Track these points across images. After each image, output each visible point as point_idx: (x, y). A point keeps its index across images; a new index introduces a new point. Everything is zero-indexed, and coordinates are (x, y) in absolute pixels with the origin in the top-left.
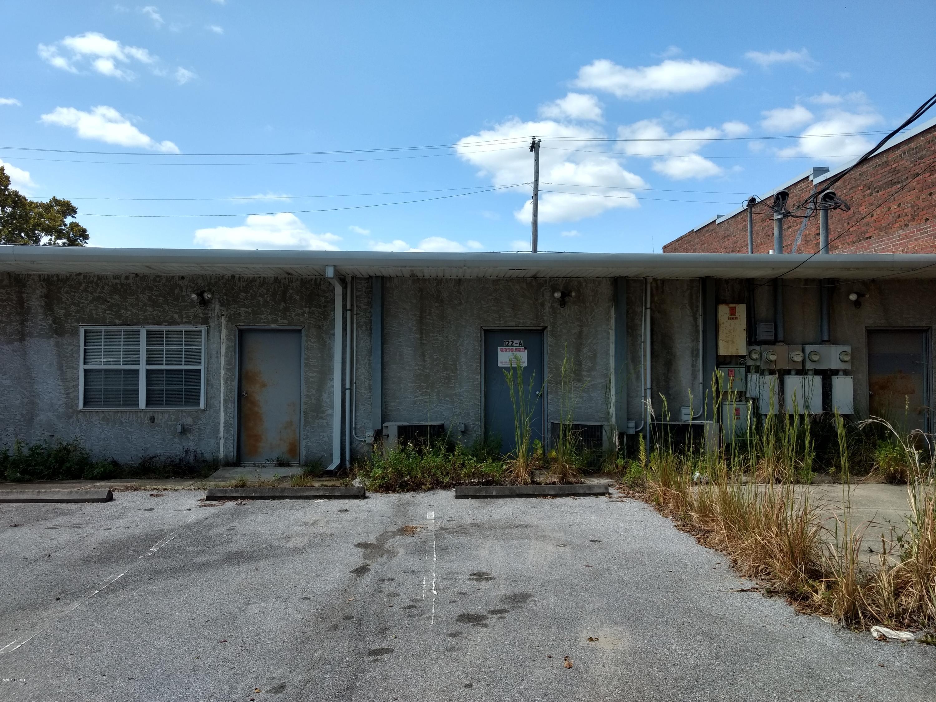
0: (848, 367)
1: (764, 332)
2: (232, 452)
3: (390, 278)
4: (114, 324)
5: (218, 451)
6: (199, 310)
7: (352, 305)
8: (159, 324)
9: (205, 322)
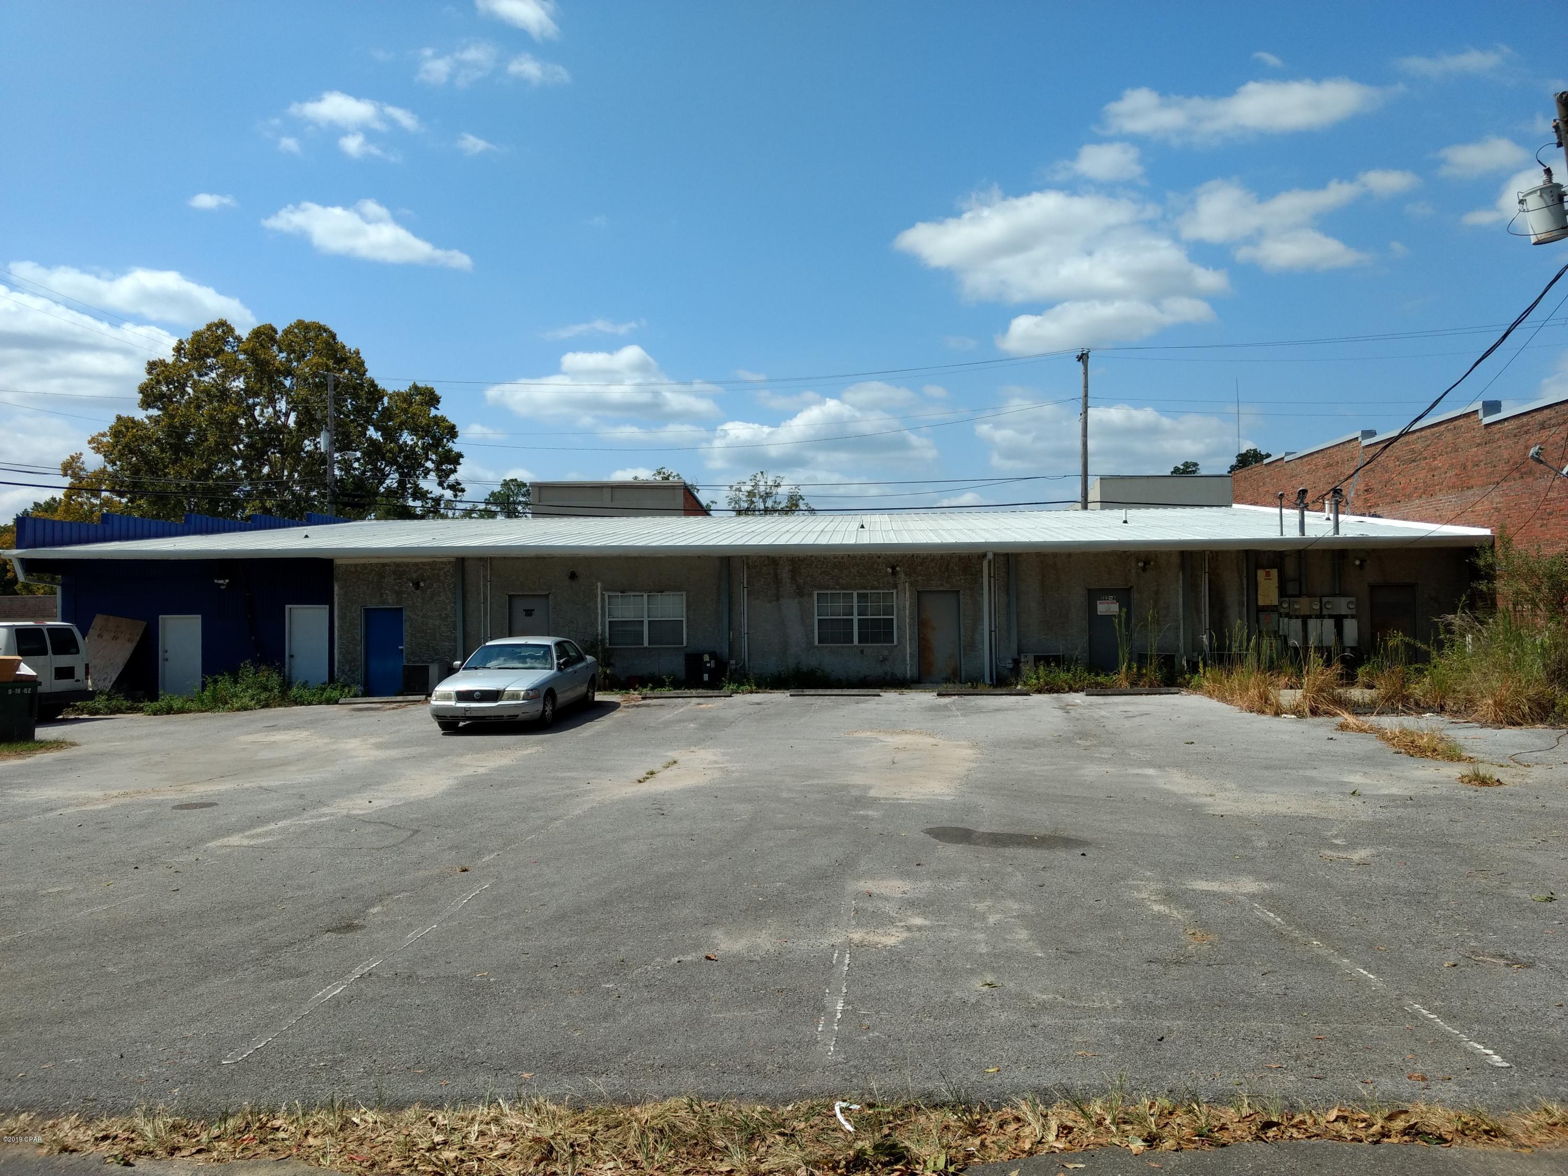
0: (1353, 612)
1: (1291, 588)
2: (916, 674)
3: (1020, 555)
4: (836, 589)
5: (906, 673)
6: (891, 579)
7: (994, 573)
8: (865, 588)
9: (895, 586)
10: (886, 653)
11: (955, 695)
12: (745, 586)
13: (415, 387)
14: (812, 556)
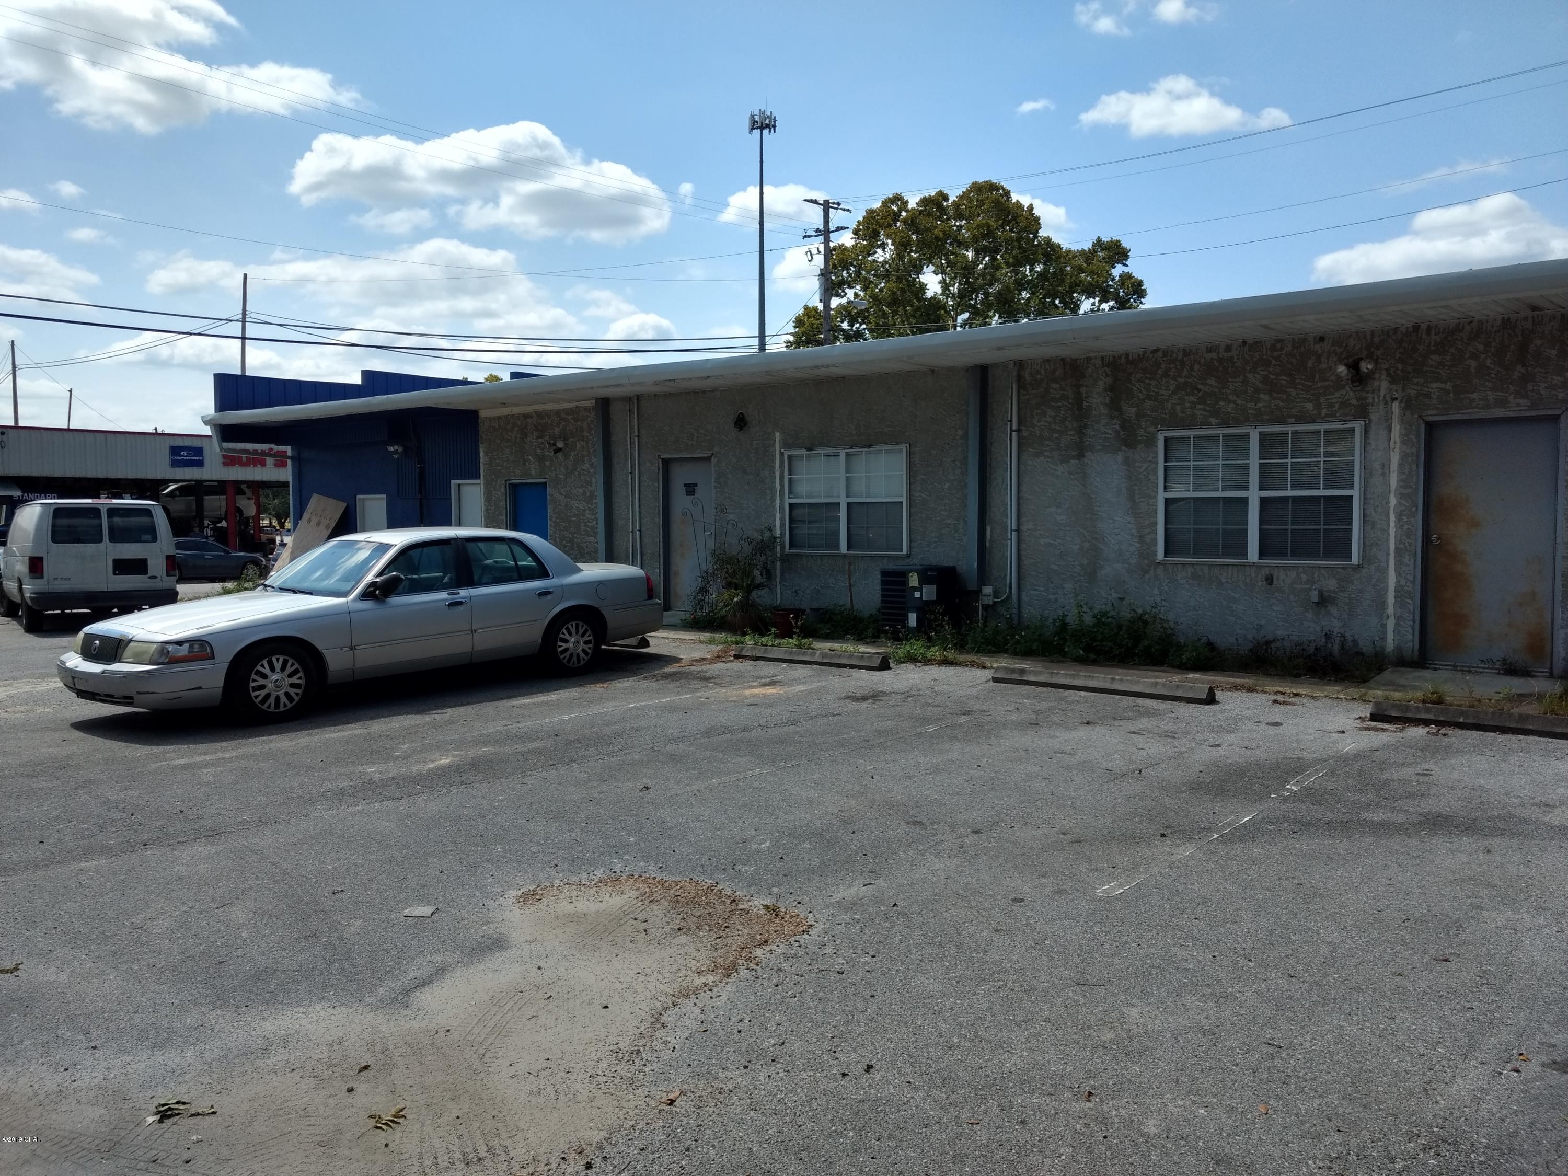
2: (1411, 640)
4: (1209, 425)
5: (1384, 638)
6: (1350, 394)
8: (1281, 421)
9: (1362, 412)
10: (1330, 584)
11: (1426, 723)
12: (1014, 428)
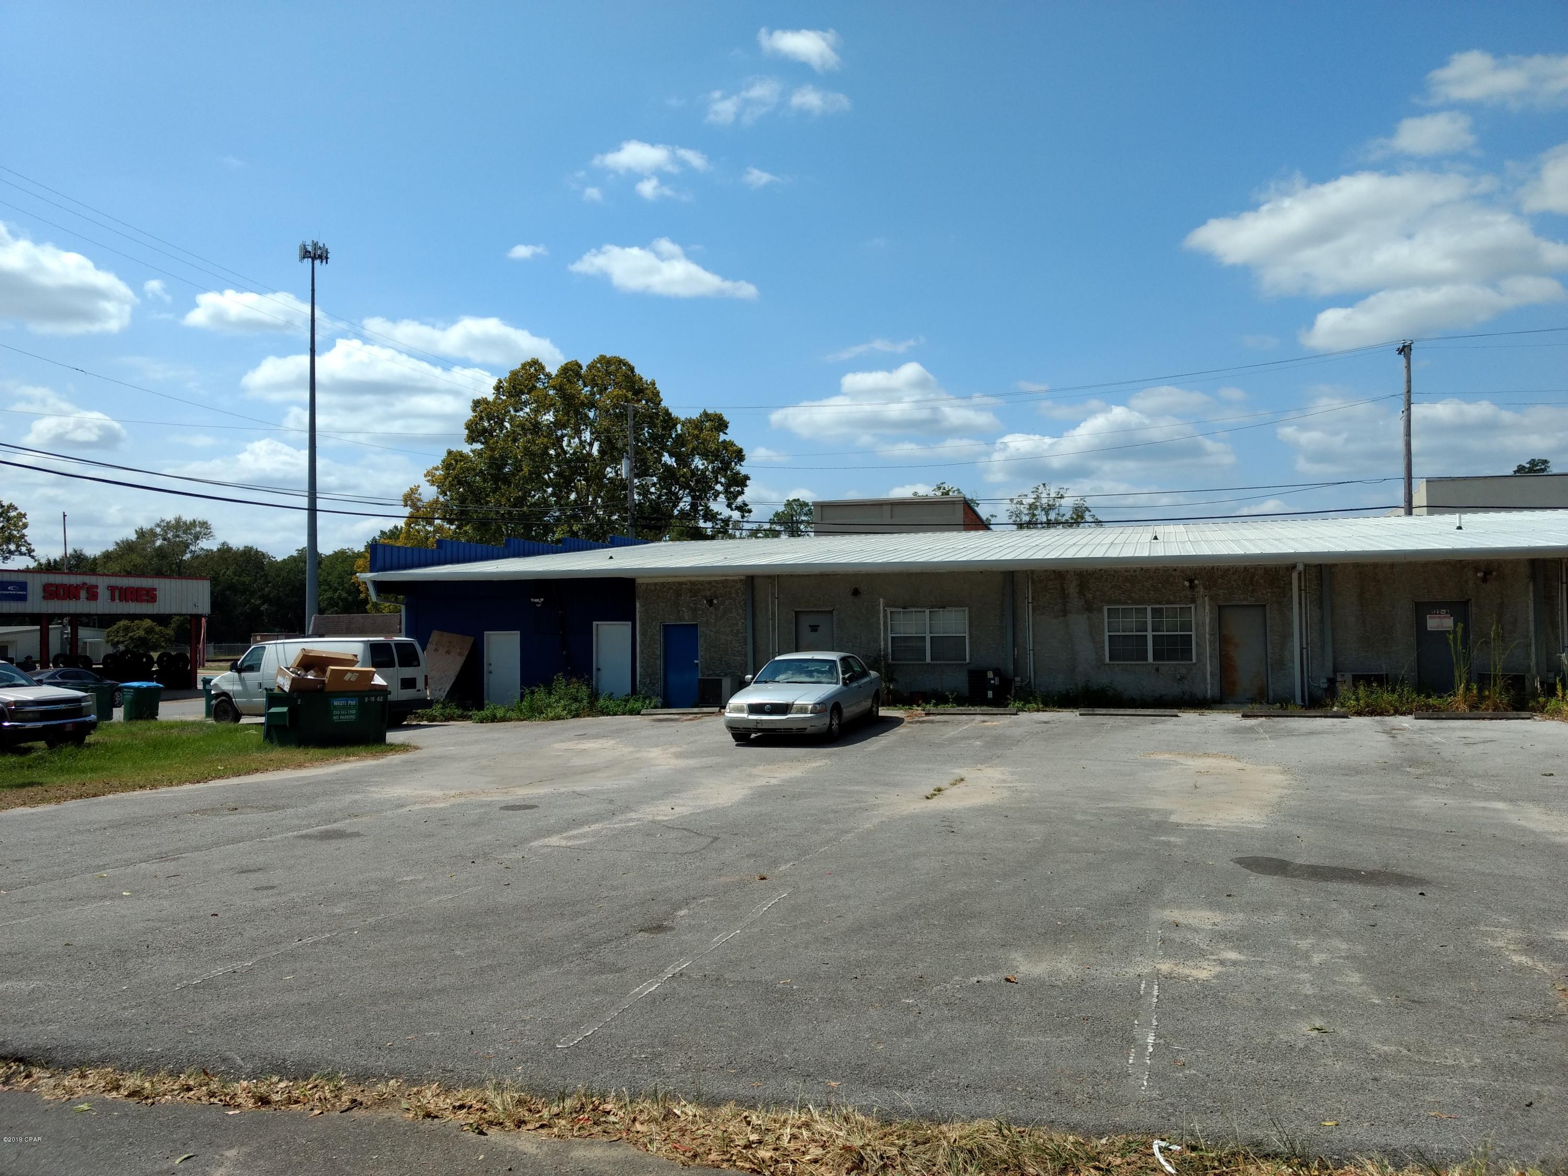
2: (1217, 693)
3: (1335, 565)
5: (1206, 693)
6: (1189, 593)
7: (1305, 586)
8: (1160, 603)
9: (1193, 601)
10: (1184, 671)
11: (1262, 716)
12: (1030, 601)
13: (706, 414)
14: (1101, 570)
